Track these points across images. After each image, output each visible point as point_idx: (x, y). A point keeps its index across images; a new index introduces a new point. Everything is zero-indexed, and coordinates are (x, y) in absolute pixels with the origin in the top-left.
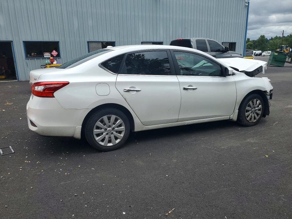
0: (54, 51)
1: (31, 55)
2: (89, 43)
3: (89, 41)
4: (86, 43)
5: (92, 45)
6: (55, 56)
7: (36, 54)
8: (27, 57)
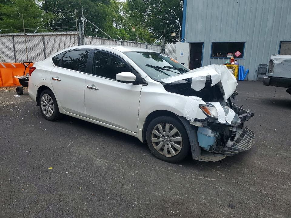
0: (238, 52)
1: (216, 55)
2: (282, 43)
3: (282, 40)
4: (278, 44)
5: (285, 46)
6: (237, 56)
7: (220, 54)
8: (212, 56)
